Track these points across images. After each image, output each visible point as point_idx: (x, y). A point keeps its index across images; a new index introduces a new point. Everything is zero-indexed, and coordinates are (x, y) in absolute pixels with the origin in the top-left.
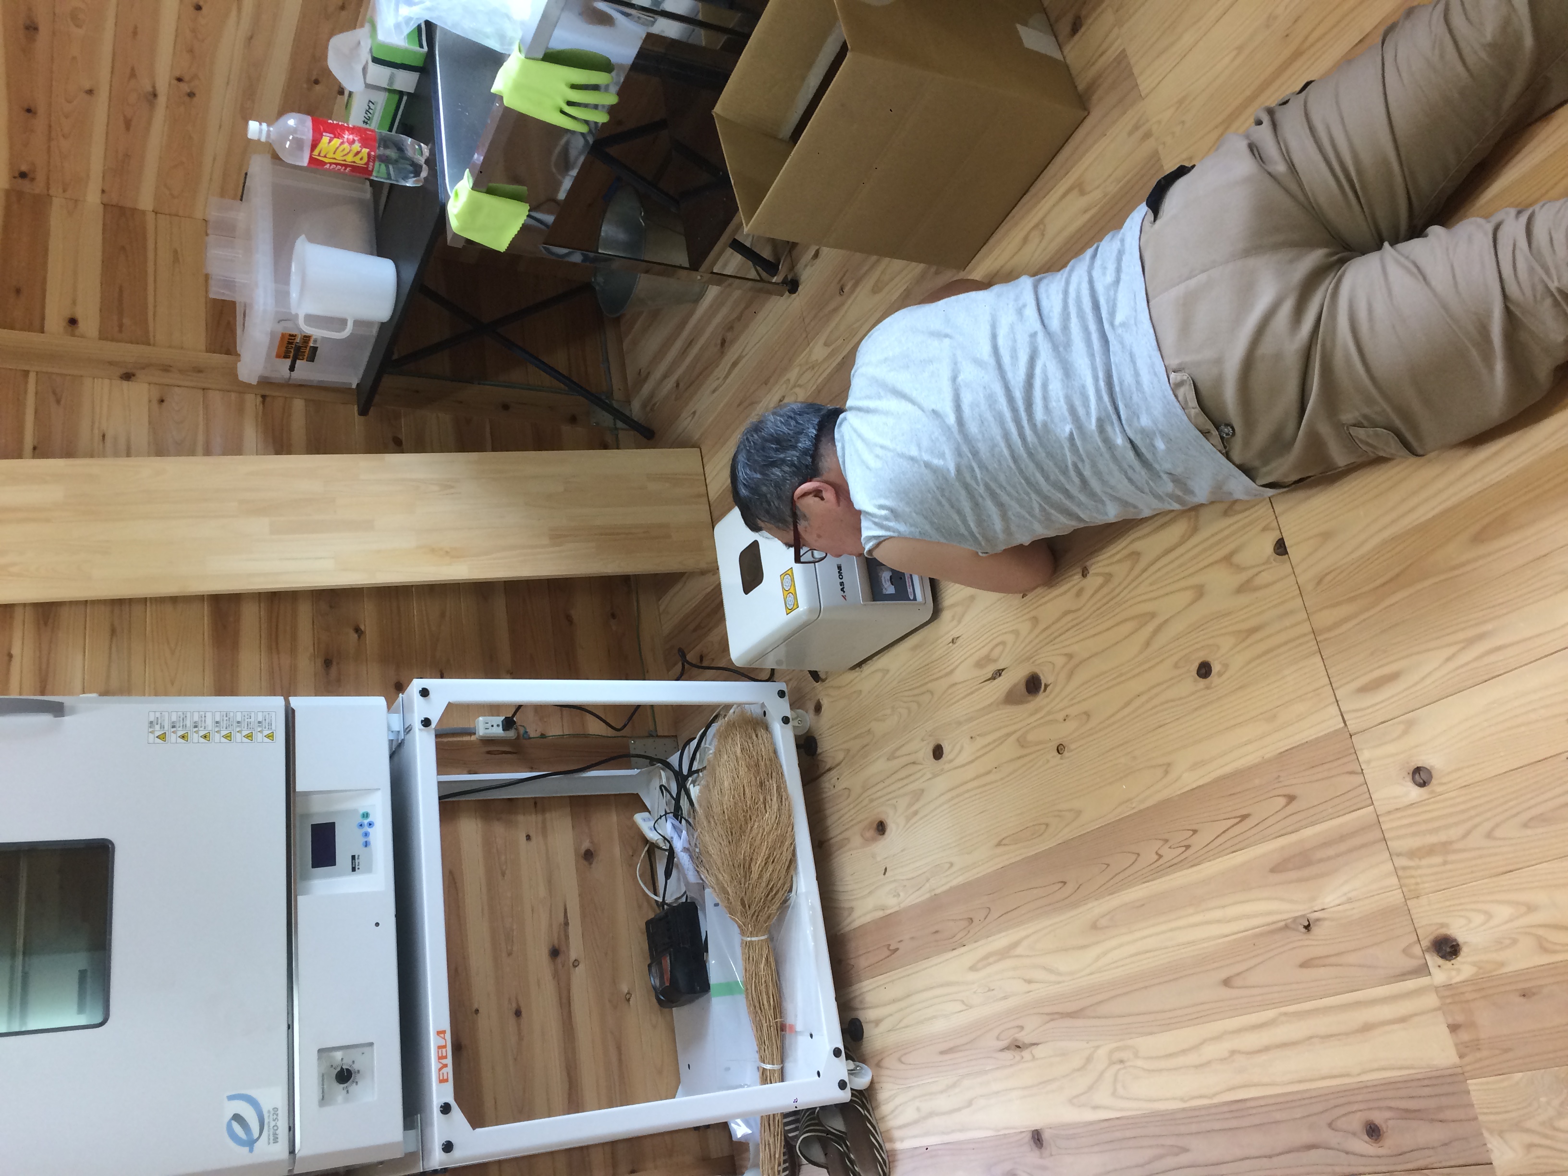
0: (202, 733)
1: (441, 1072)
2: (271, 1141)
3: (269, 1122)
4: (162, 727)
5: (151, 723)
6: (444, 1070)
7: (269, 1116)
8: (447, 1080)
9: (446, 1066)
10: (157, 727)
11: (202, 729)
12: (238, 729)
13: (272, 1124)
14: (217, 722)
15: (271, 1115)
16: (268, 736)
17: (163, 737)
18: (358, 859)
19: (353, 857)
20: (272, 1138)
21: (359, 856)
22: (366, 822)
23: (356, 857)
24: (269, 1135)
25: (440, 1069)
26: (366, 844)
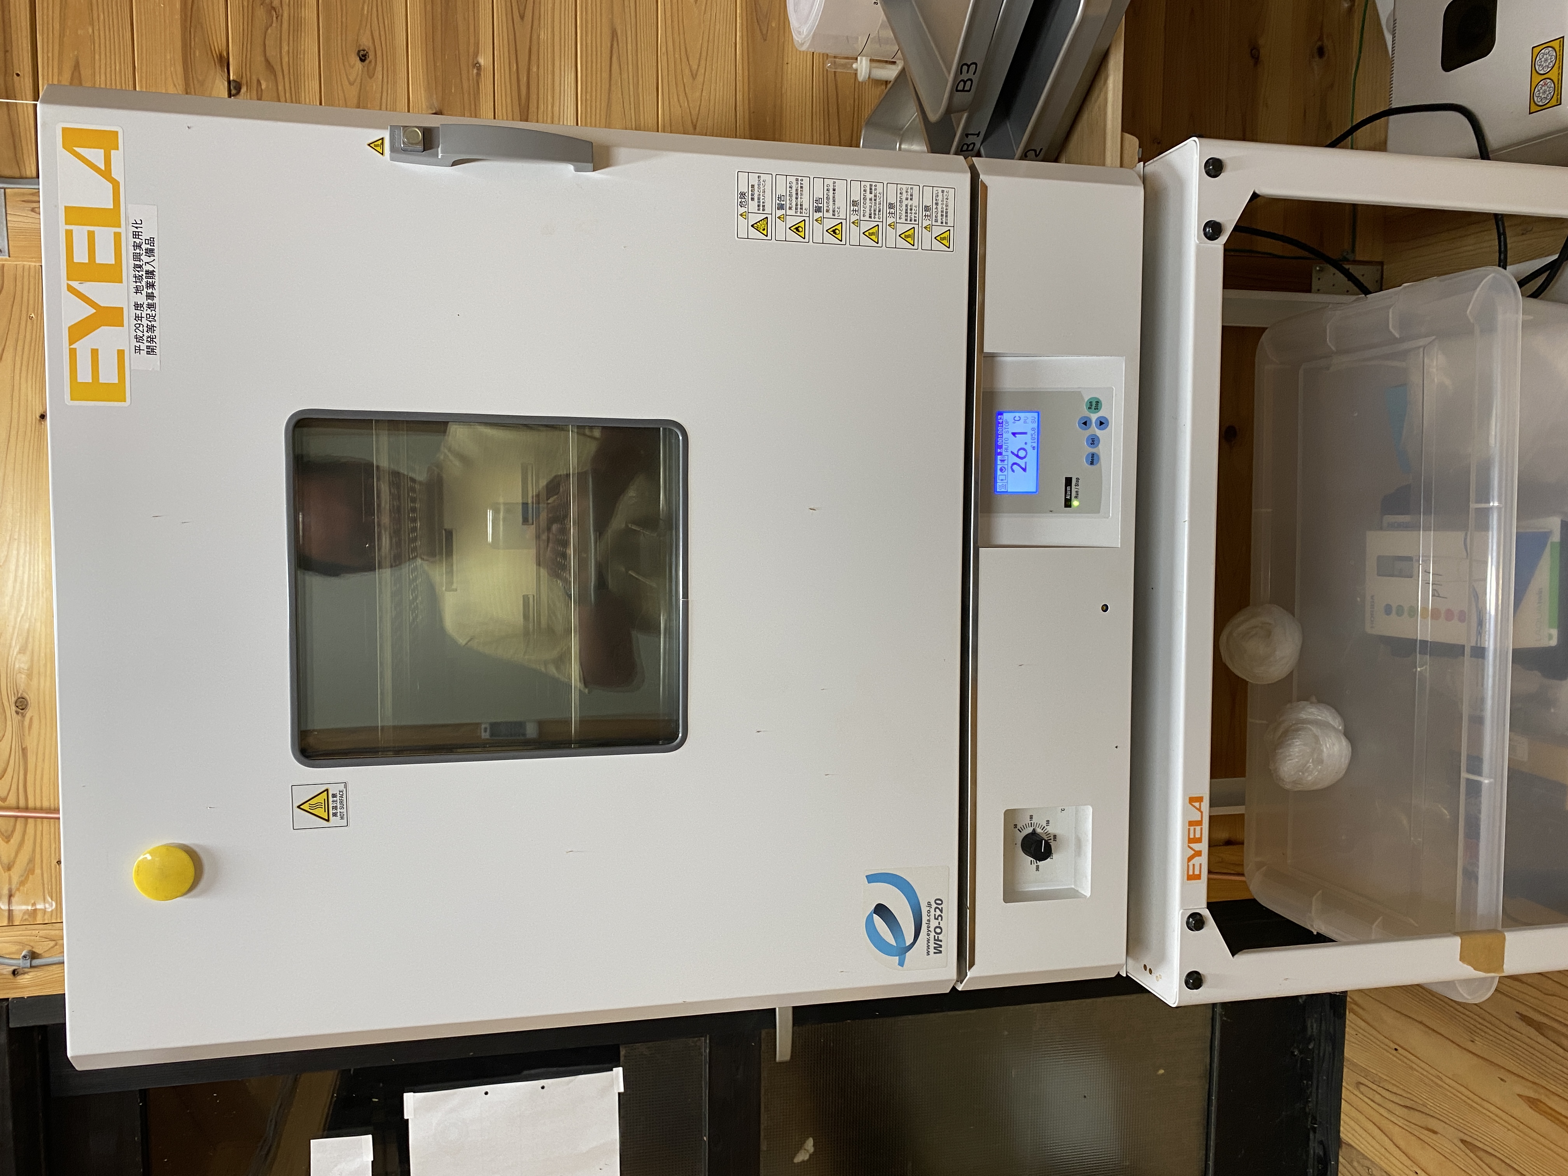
0: (829, 224)
1: (1191, 864)
2: (932, 950)
3: (929, 920)
4: (761, 206)
5: (743, 195)
6: (1196, 861)
7: (929, 912)
8: (1198, 877)
9: (1198, 853)
10: (753, 206)
11: (830, 215)
12: (890, 220)
13: (934, 923)
14: (855, 203)
15: (932, 910)
16: (940, 239)
17: (761, 226)
18: (1077, 485)
19: (1068, 481)
20: (932, 945)
21: (1078, 479)
22: (1094, 417)
23: (1074, 482)
24: (928, 941)
25: (1190, 859)
26: (1093, 459)
